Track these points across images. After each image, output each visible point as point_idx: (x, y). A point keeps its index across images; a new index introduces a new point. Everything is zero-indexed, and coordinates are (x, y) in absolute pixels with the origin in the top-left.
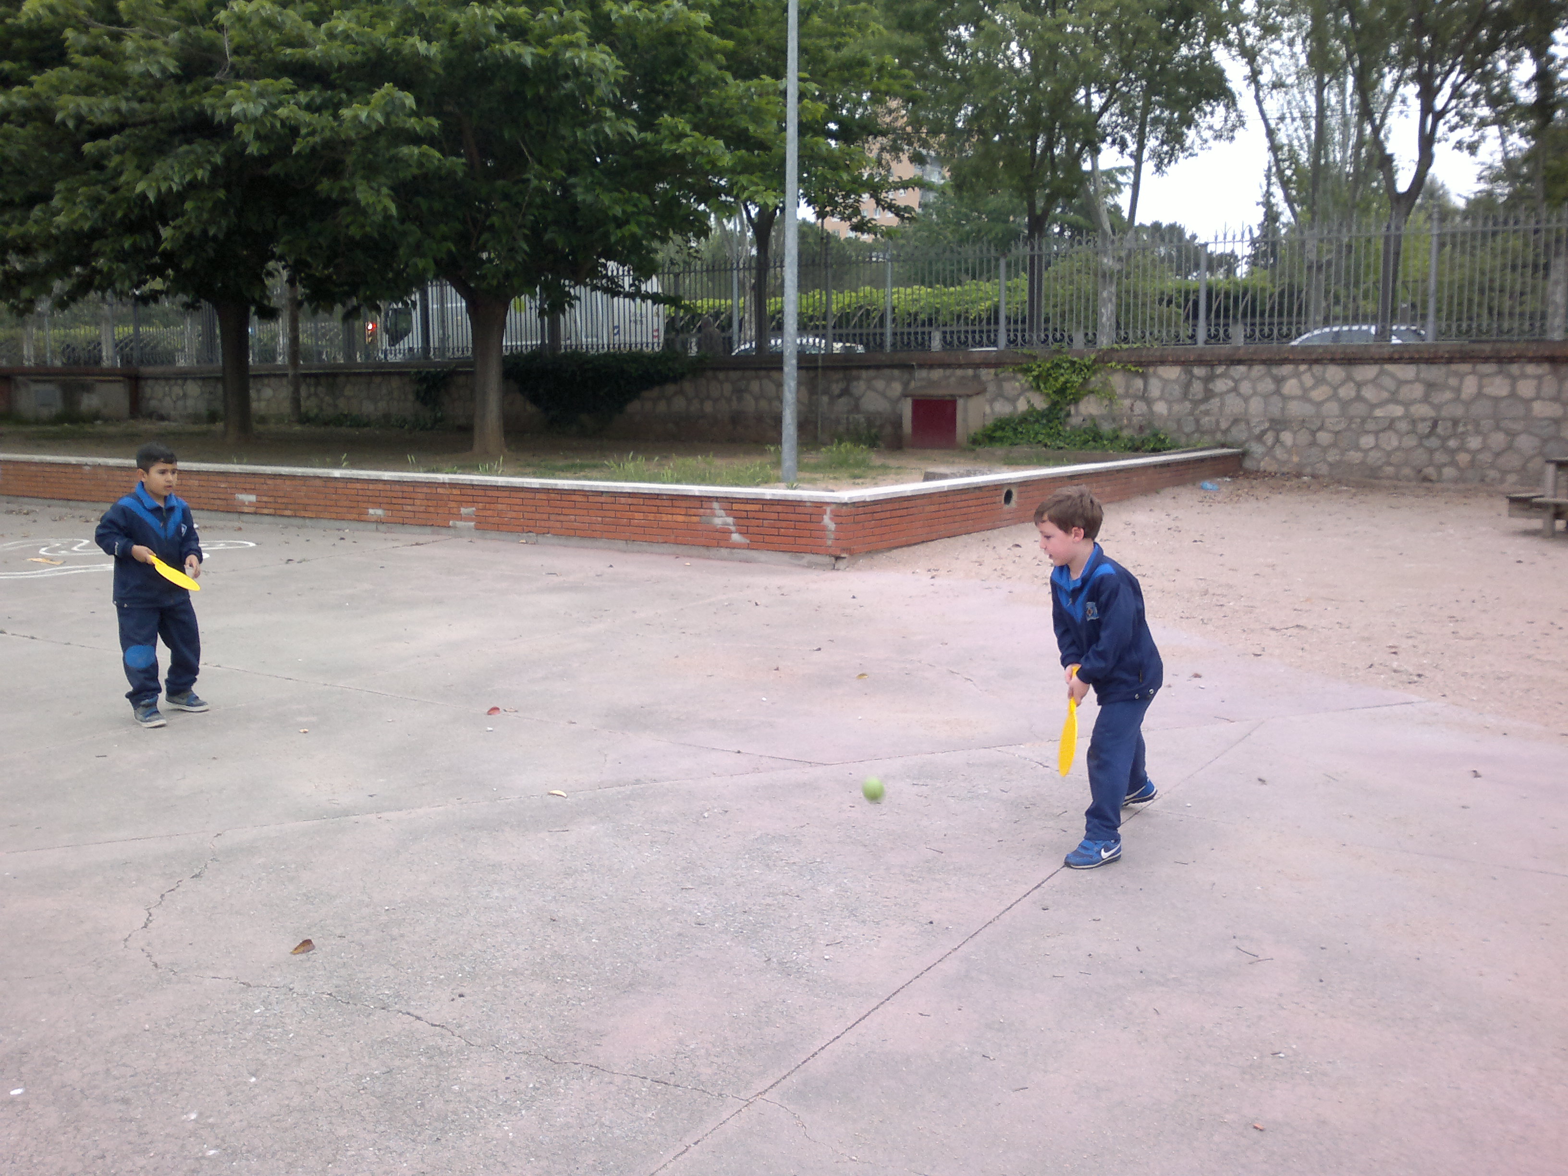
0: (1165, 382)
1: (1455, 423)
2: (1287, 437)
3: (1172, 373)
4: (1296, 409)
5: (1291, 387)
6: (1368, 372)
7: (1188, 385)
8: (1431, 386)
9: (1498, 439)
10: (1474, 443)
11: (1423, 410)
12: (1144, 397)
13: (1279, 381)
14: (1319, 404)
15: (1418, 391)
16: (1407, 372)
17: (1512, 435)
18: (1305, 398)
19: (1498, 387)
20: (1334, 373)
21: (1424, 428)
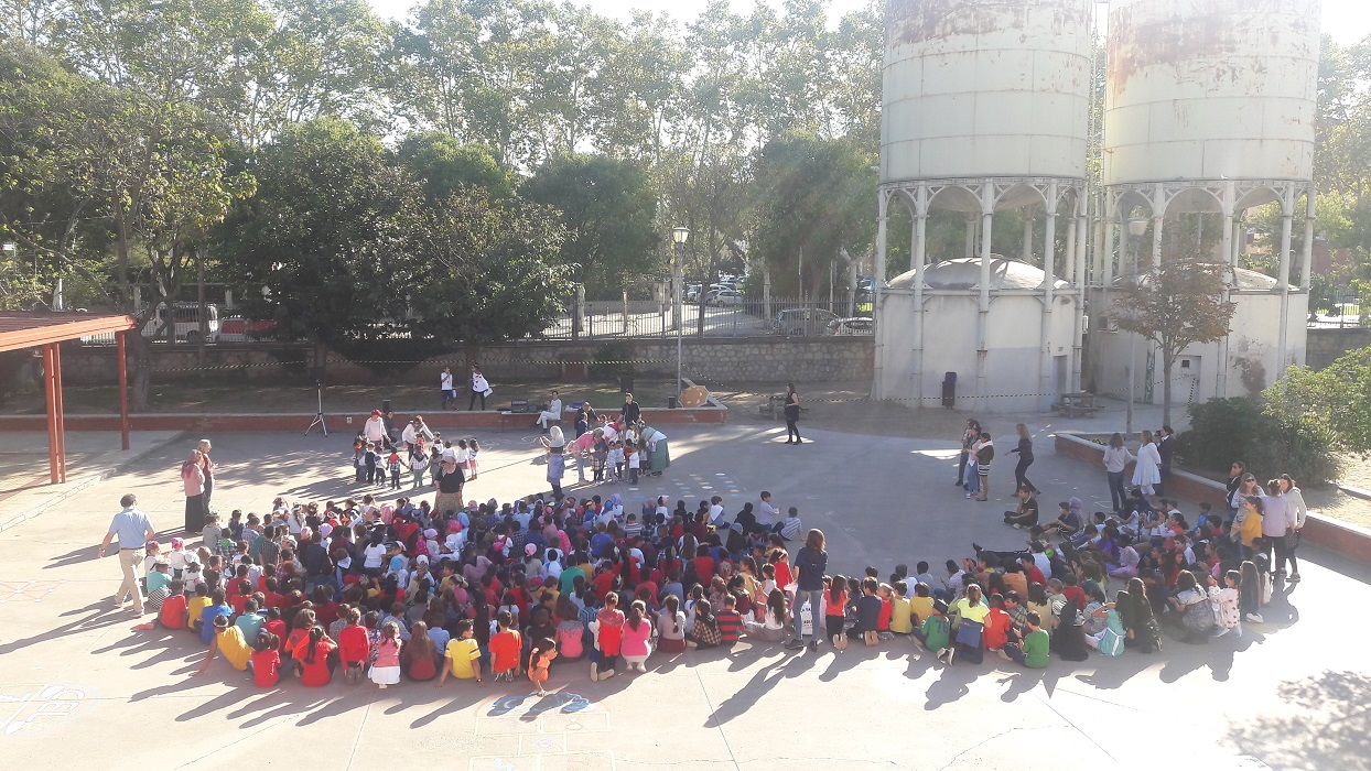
0: (654, 351)
1: (744, 363)
2: (694, 369)
3: (656, 348)
4: (696, 359)
5: (695, 352)
6: (718, 347)
7: (661, 353)
8: (736, 351)
9: (757, 367)
10: (750, 368)
11: (735, 359)
12: (646, 356)
13: (691, 350)
14: (703, 358)
15: (733, 353)
16: (730, 347)
17: (760, 366)
18: (699, 356)
19: (756, 352)
20: (708, 348)
21: (736, 364)
